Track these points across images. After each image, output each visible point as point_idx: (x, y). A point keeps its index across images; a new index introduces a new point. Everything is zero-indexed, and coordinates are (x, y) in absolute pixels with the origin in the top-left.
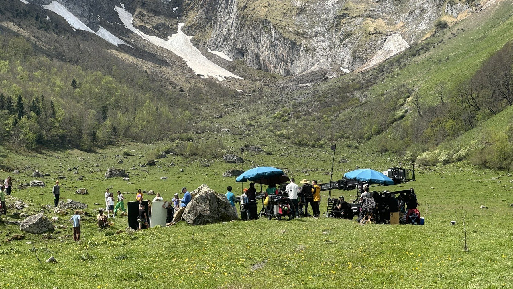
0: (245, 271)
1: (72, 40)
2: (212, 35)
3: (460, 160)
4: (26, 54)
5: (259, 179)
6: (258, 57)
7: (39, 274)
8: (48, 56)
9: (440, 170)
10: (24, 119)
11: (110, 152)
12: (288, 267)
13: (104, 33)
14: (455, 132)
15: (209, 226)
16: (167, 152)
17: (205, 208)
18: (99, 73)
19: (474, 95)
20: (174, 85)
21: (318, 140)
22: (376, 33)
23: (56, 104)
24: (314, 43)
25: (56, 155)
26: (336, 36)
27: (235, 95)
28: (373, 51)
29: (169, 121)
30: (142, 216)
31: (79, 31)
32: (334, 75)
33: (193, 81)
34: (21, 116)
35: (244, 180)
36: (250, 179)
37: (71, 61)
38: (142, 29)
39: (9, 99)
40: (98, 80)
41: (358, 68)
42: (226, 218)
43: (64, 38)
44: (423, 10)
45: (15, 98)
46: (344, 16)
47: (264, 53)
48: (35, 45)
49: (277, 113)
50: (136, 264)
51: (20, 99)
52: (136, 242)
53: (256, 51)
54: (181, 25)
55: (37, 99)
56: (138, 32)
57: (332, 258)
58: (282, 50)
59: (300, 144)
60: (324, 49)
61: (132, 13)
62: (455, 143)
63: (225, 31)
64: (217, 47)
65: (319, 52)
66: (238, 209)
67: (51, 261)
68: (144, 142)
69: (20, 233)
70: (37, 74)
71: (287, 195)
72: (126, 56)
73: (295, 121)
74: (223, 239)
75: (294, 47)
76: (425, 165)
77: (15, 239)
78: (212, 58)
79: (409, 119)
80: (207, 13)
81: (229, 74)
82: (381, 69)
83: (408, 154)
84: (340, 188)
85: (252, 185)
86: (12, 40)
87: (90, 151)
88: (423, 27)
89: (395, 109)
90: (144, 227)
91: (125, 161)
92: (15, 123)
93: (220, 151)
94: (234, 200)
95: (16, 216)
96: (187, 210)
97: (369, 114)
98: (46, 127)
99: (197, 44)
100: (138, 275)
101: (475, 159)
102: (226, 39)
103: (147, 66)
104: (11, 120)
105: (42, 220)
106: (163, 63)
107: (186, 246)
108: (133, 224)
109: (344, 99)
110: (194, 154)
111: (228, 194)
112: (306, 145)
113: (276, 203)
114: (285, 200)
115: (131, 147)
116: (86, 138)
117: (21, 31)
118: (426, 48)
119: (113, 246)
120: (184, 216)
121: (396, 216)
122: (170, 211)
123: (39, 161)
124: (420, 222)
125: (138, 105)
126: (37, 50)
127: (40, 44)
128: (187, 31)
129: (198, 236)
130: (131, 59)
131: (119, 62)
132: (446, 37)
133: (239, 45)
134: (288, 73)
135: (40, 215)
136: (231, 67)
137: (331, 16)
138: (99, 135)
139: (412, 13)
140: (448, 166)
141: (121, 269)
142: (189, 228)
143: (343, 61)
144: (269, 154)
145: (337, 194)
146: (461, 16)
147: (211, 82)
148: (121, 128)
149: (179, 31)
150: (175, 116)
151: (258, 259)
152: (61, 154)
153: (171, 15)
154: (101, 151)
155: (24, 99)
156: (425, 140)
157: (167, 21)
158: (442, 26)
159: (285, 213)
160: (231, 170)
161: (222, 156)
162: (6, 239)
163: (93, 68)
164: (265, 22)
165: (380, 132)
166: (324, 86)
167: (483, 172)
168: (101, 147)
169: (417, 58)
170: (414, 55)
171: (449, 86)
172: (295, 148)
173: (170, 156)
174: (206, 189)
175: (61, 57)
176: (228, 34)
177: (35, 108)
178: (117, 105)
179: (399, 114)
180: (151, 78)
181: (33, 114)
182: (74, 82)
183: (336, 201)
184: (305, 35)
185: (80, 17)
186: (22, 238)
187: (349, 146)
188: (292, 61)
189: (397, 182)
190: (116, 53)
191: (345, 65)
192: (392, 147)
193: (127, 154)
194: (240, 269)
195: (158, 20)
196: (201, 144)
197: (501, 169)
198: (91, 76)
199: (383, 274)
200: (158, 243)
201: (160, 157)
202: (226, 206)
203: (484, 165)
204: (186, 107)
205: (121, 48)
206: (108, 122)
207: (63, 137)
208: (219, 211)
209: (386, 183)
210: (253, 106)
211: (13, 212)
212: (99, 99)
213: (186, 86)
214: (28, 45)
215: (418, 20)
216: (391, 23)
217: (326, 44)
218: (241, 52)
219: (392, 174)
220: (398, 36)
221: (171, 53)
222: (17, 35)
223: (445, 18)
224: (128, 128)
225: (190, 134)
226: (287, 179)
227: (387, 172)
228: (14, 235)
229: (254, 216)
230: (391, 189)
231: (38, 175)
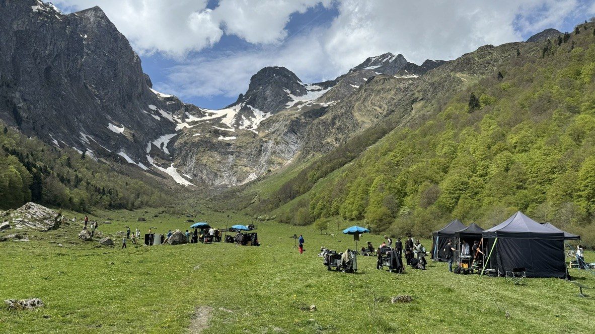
0: (192, 270)
1: (127, 167)
2: (184, 169)
3: (273, 219)
4: (108, 171)
5: (199, 227)
6: (202, 178)
7: (106, 271)
8: (117, 172)
9: (265, 222)
10: (105, 196)
11: (139, 211)
12: (209, 268)
13: (141, 165)
14: (272, 209)
15: (178, 246)
16: (163, 212)
17: (177, 238)
18: (137, 180)
19: (279, 196)
20: (168, 186)
21: (222, 210)
22: (246, 172)
23: (118, 191)
24: (223, 174)
25: (117, 211)
26: (231, 172)
27: (192, 191)
28: (245, 179)
29: (165, 200)
30: (151, 240)
31: (130, 164)
32: (230, 186)
33: (175, 185)
34: (104, 195)
35: (193, 227)
36: (196, 227)
37: (126, 175)
38: (157, 164)
39: (99, 188)
40: (137, 183)
41: (239, 184)
42: (185, 242)
43: (124, 166)
44: (263, 165)
45: (102, 188)
46: (235, 165)
47: (204, 177)
48: (112, 168)
49: (207, 199)
50: (147, 266)
51: (104, 188)
52: (147, 252)
53: (201, 176)
54: (172, 164)
55: (111, 189)
56: (155, 165)
57: (226, 263)
58: (211, 176)
59: (215, 211)
60: (227, 176)
61: (153, 158)
62: (272, 213)
63: (190, 167)
64: (186, 173)
65: (225, 177)
66: (190, 239)
67: (112, 264)
68: (154, 207)
69: (99, 245)
70: (112, 179)
71: (209, 234)
72: (149, 174)
73: (214, 202)
74: (183, 253)
75: (216, 175)
76: (261, 220)
77: (97, 247)
78: (184, 177)
79: (256, 204)
80: (183, 160)
81: (190, 184)
82: (247, 185)
83: (255, 216)
84: (229, 231)
85: (196, 229)
86: (103, 165)
87: (131, 210)
88: (263, 171)
89: (251, 200)
90: (151, 244)
91: (145, 215)
92: (101, 198)
93: (184, 212)
94: (188, 235)
95: (98, 237)
96: (169, 239)
97: (242, 201)
98: (114, 200)
99: (178, 171)
100: (148, 273)
101: (278, 219)
102: (190, 170)
103: (158, 178)
104: (99, 196)
105: (108, 240)
106: (164, 178)
107: (168, 256)
108: (147, 243)
109: (233, 195)
110: (174, 213)
111: (186, 233)
112: (217, 211)
113: (205, 237)
114: (209, 236)
115: (148, 209)
116: (130, 205)
117: (107, 162)
118: (263, 178)
119: (138, 254)
120: (168, 241)
121: (250, 242)
122: (163, 238)
123: (109, 213)
124: (258, 245)
125: (152, 193)
126: (113, 170)
127: (114, 167)
128: (174, 166)
129: (173, 251)
130: (151, 175)
131: (146, 176)
132: (271, 175)
133: (195, 173)
134: (213, 184)
135: (108, 238)
136: (191, 181)
137: (230, 165)
138: (135, 204)
139: (259, 166)
140: (269, 221)
141: (141, 269)
142: (169, 246)
143: (233, 181)
144: (203, 214)
145: (229, 233)
146: (276, 168)
147: (183, 186)
148: (145, 202)
149: (172, 166)
150: (167, 198)
151: (197, 263)
152: (119, 211)
153: (169, 160)
154: (135, 210)
155: (105, 189)
156: (261, 211)
157: (167, 162)
158: (269, 171)
159: (208, 241)
160: (188, 219)
161: (185, 214)
162: (93, 247)
163: (135, 178)
164: (205, 165)
165: (245, 208)
166: (226, 190)
167: (281, 224)
168: (135, 209)
169: (260, 182)
170: (259, 181)
171: (271, 193)
172: (214, 212)
173: (164, 214)
174: (178, 231)
175: (123, 173)
176: (191, 168)
177: (110, 193)
178: (144, 193)
179: (253, 201)
180: (159, 183)
181: (108, 194)
182: (127, 183)
183: (228, 236)
184: (220, 171)
185: (132, 158)
186: (100, 247)
187: (234, 212)
188: (214, 180)
189: (251, 229)
190: (145, 173)
191: (234, 183)
192: (249, 213)
193: (146, 212)
194: (189, 269)
195: (163, 162)
196: (177, 209)
197: (287, 223)
198: (134, 181)
199: (245, 273)
200: (156, 254)
201: (160, 213)
202: (185, 237)
203: (281, 222)
204: (172, 195)
205: (147, 171)
206: (139, 199)
207: (120, 204)
208: (182, 240)
209: (247, 230)
210: (198, 196)
211: (97, 236)
212: (137, 190)
213: (172, 187)
214: (109, 168)
215: (261, 169)
216: (252, 169)
217: (228, 175)
218: (196, 176)
219: (249, 227)
220: (254, 174)
221: (168, 174)
222: (105, 163)
223: (270, 169)
224: (147, 202)
225: (173, 205)
226: (210, 227)
227: (247, 226)
228: (96, 245)
229: (196, 242)
230: (248, 232)
231: (108, 219)
